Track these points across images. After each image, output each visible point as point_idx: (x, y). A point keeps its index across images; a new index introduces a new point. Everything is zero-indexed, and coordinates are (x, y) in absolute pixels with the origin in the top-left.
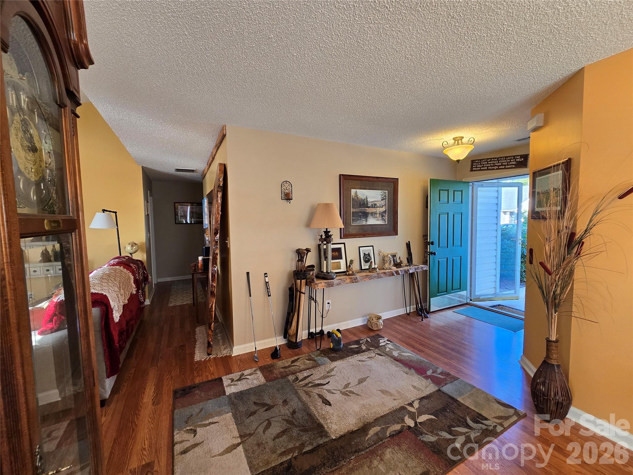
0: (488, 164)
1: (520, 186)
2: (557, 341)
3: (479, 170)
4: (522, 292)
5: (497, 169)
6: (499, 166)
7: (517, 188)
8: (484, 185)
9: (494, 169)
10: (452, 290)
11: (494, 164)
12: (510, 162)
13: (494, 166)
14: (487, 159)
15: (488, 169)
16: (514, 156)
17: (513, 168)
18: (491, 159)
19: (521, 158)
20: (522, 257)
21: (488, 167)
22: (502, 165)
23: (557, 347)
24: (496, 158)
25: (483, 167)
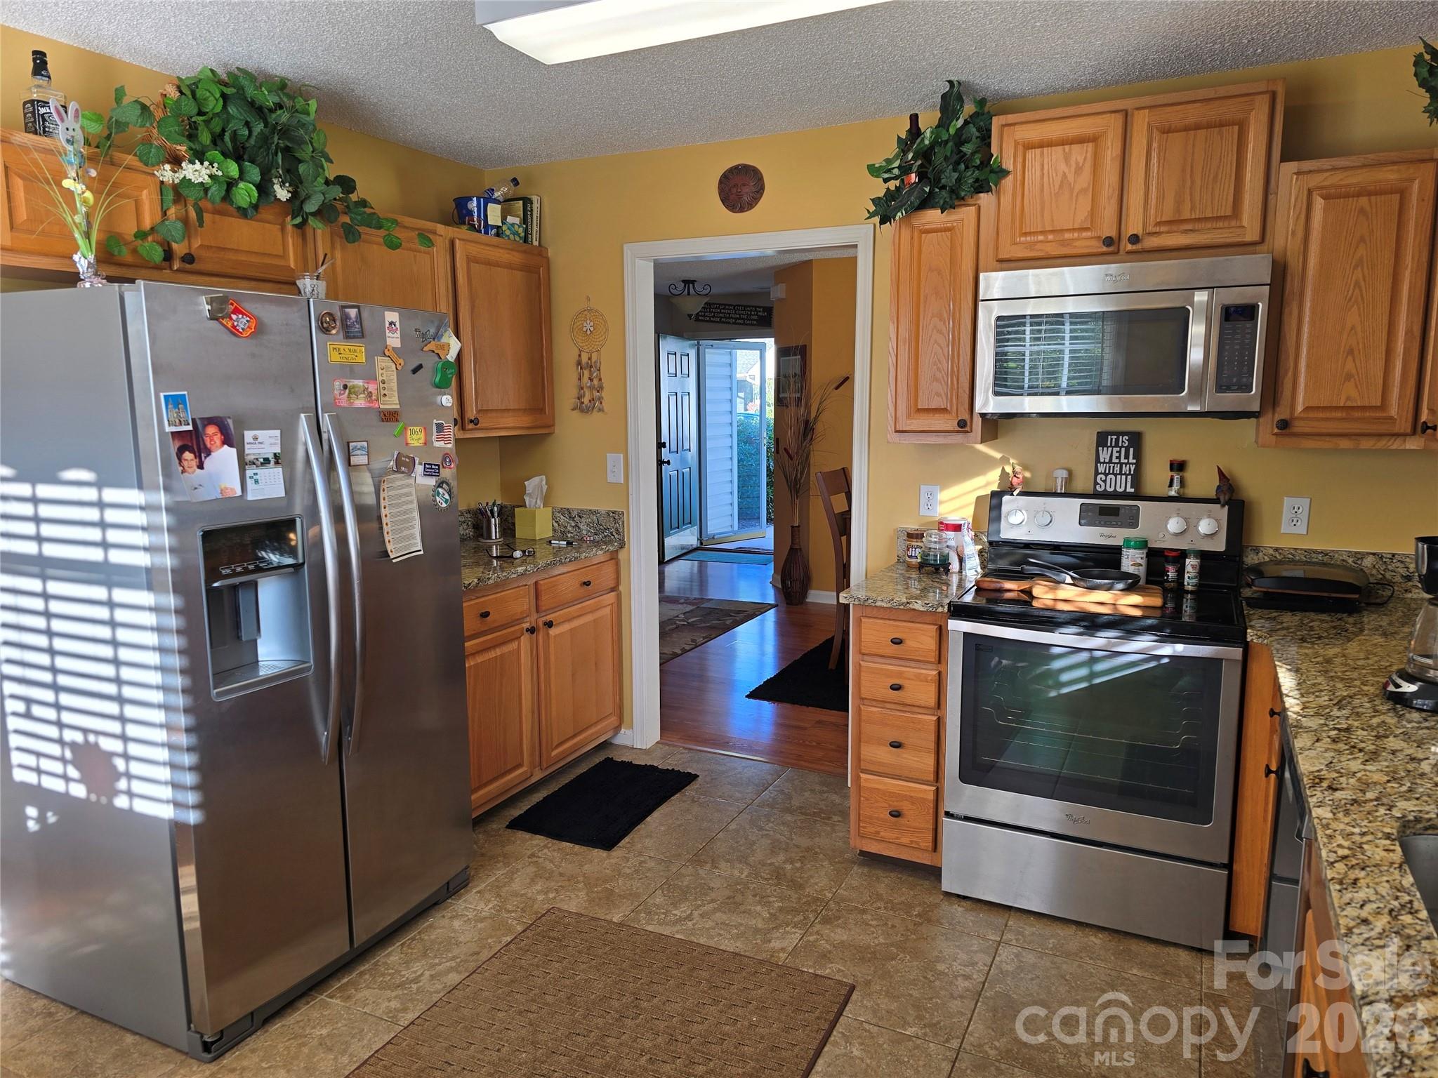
0: (721, 313)
1: (762, 349)
2: (799, 526)
3: (707, 321)
4: (770, 531)
5: (733, 323)
6: (736, 319)
7: (758, 352)
8: (714, 346)
9: (729, 323)
10: (671, 529)
11: (729, 314)
12: (751, 315)
13: (729, 318)
14: (720, 304)
15: (721, 322)
16: (756, 307)
17: (755, 325)
18: (725, 305)
19: (764, 311)
20: (767, 475)
21: (721, 317)
22: (740, 319)
23: (799, 531)
24: (732, 305)
25: (714, 317)
